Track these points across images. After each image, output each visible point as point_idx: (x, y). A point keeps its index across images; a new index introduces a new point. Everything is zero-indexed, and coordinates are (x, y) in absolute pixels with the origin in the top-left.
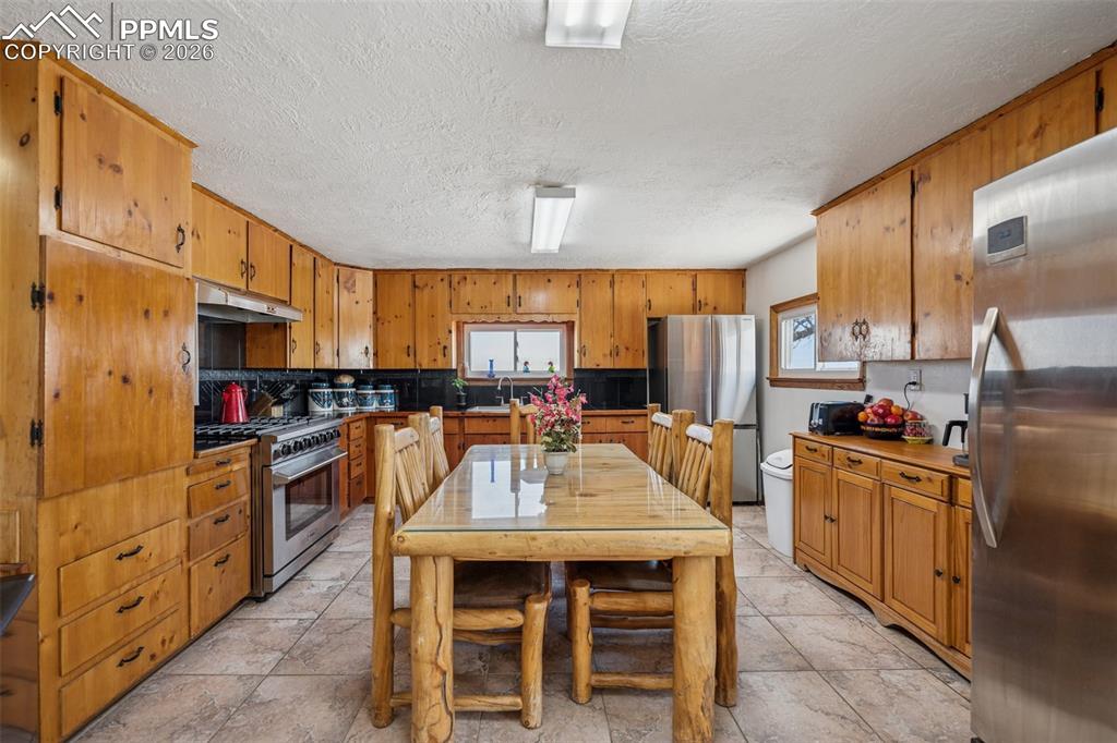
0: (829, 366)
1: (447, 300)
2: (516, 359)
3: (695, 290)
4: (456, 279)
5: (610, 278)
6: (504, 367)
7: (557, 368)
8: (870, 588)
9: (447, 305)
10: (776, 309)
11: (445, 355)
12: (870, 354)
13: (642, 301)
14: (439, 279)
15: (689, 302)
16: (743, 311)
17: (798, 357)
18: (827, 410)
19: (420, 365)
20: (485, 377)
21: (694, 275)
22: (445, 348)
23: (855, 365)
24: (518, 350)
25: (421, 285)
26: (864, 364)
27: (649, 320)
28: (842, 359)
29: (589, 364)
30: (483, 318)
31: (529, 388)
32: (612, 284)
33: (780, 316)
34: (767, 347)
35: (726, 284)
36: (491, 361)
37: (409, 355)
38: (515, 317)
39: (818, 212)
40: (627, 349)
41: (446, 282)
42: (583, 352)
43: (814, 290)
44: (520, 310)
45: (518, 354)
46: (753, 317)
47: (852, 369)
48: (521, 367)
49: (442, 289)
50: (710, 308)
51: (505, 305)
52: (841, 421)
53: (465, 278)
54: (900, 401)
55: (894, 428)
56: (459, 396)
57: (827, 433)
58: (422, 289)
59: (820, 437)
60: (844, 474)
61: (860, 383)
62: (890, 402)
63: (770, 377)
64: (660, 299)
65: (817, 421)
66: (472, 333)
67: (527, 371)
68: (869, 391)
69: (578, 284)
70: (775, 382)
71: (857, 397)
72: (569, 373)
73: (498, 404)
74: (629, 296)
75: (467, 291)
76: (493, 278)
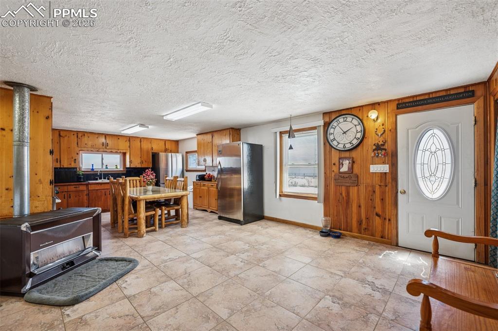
0: (199, 167)
1: (76, 142)
2: (103, 164)
3: (165, 145)
4: (80, 135)
5: (139, 140)
6: (98, 167)
7: (119, 167)
8: (207, 207)
9: (76, 145)
10: (187, 153)
11: (75, 162)
12: (207, 165)
13: (150, 147)
14: (72, 134)
15: (164, 149)
16: (178, 152)
17: (192, 165)
18: (199, 176)
19: (63, 166)
20: (89, 170)
21: (165, 141)
22: (75, 160)
23: (204, 167)
24: (103, 161)
25: (63, 136)
26: (206, 167)
27: (152, 153)
28: (202, 166)
29: (132, 166)
30: (92, 149)
31: (109, 174)
32: (141, 142)
33: (188, 154)
34: (185, 162)
35: (174, 144)
36: (93, 165)
37: (57, 162)
38: (105, 150)
39: (197, 135)
40: (146, 161)
41: (76, 136)
42: (131, 162)
43: (196, 150)
44: (108, 148)
45: (103, 162)
46: (181, 154)
47: (203, 168)
48: (104, 167)
49: (74, 138)
50: (169, 151)
51: (102, 146)
52: (202, 178)
53: (84, 135)
54: (211, 174)
55: (210, 179)
56: (81, 177)
57: (199, 180)
58: (64, 137)
59: (198, 181)
60: (203, 188)
61: (205, 170)
62: (210, 174)
63: (185, 170)
64: (156, 148)
65: (198, 178)
66: (83, 154)
67: (107, 168)
68: (207, 172)
69: (129, 141)
70: (187, 171)
71: (204, 173)
72: (123, 169)
73: (97, 180)
74: (146, 146)
75: (85, 139)
76: (97, 136)
